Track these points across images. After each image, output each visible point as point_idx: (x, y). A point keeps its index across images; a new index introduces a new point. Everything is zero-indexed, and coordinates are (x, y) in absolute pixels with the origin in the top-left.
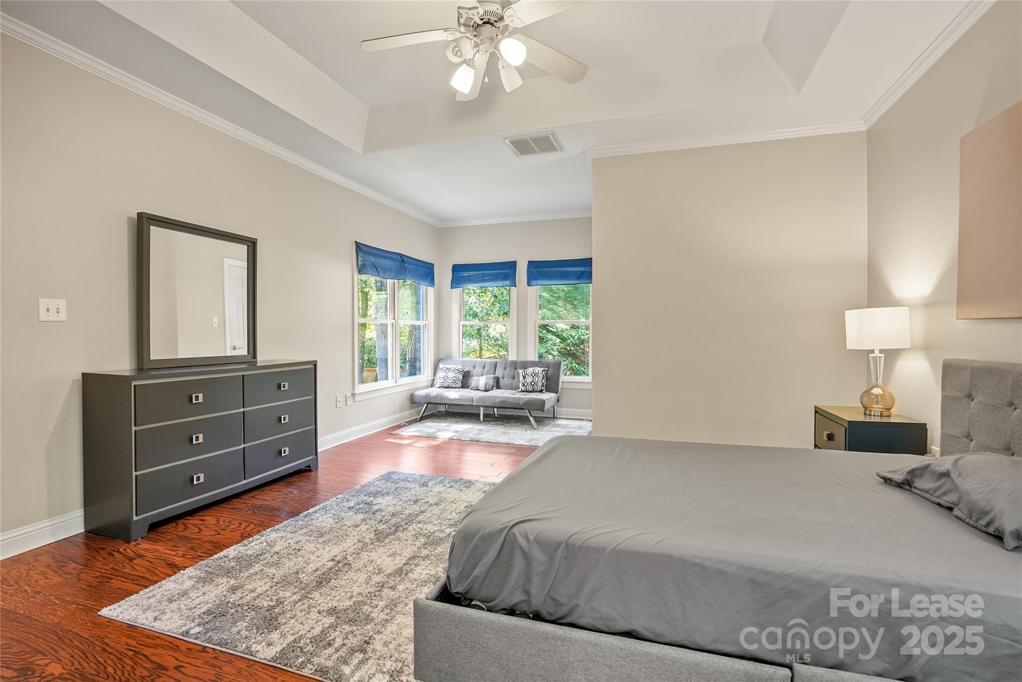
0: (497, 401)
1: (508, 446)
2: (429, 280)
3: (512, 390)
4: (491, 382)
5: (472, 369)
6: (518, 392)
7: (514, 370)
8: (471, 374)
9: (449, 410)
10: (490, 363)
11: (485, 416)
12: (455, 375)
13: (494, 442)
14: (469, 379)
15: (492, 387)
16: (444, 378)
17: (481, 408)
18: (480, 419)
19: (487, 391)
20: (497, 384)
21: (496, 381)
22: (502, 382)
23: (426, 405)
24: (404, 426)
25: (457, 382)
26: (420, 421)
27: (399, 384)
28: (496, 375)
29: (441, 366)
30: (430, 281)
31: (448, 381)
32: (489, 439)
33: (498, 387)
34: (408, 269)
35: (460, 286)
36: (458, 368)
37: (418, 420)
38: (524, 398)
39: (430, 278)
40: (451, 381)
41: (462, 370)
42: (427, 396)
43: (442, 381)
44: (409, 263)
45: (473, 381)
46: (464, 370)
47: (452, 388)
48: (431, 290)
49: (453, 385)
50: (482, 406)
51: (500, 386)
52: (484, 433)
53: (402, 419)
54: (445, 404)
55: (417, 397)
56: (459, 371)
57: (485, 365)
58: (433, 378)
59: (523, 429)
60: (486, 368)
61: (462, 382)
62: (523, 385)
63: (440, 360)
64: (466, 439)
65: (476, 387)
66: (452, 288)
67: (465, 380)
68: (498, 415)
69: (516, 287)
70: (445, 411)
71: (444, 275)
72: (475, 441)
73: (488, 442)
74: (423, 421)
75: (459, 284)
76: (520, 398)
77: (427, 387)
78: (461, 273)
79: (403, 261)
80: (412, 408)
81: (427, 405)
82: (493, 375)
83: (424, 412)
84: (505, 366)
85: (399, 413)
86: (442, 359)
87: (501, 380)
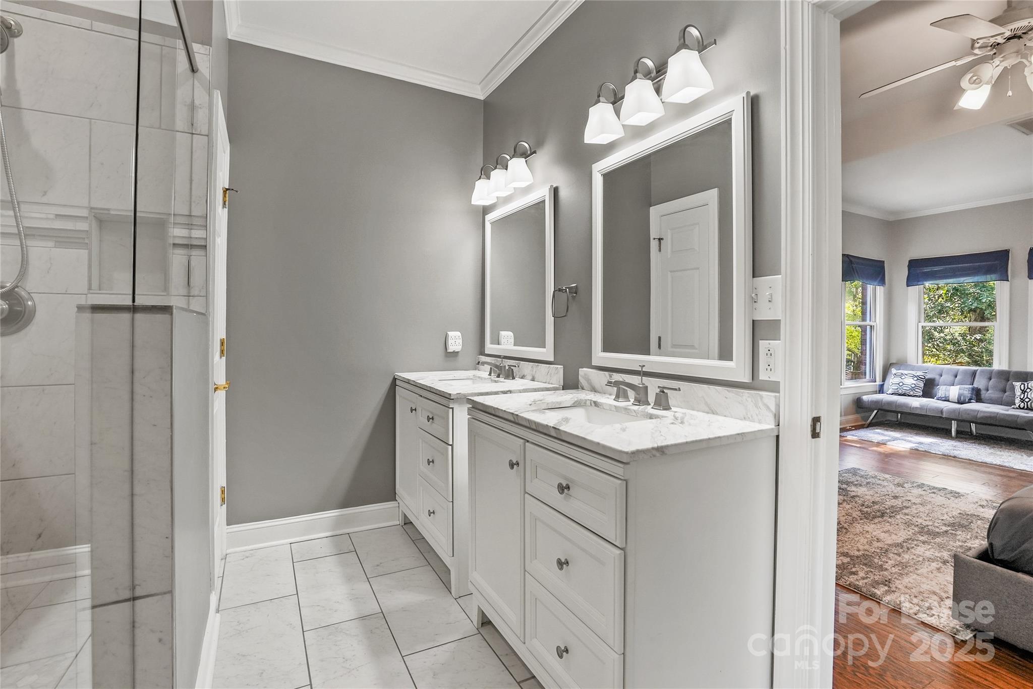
0: (979, 415)
1: (1001, 468)
2: (879, 279)
3: (1002, 405)
4: (967, 394)
5: (937, 377)
6: (1014, 408)
7: (1004, 382)
8: (937, 382)
9: (902, 421)
10: (965, 372)
11: (958, 432)
12: (915, 382)
13: (980, 461)
14: (933, 388)
15: (971, 399)
16: (898, 384)
17: (953, 422)
18: (951, 433)
19: (962, 404)
20: (977, 396)
21: (975, 392)
22: (984, 395)
23: (876, 411)
24: (850, 430)
25: (916, 390)
26: (868, 427)
27: (844, 387)
28: (975, 385)
29: (894, 371)
30: (880, 281)
31: (904, 388)
32: (970, 457)
33: (979, 399)
34: (856, 270)
35: (919, 283)
36: (918, 374)
37: (865, 426)
38: (1025, 417)
39: (881, 276)
40: (908, 389)
41: (923, 377)
42: (877, 402)
43: (896, 388)
44: (858, 263)
45: (941, 391)
46: (926, 377)
47: (909, 396)
48: (880, 290)
49: (912, 393)
50: (954, 420)
51: (981, 399)
52: (961, 449)
53: (847, 422)
54: (897, 412)
55: (866, 402)
56: (919, 378)
57: (957, 373)
58: (882, 383)
59: (1023, 454)
60: (958, 377)
61: (923, 391)
62: (1022, 400)
63: (891, 365)
64: (937, 453)
65: (945, 397)
66: (908, 286)
67: (929, 388)
68: (977, 433)
69: (1008, 281)
70: (897, 421)
71: (898, 273)
72: (950, 456)
73: (969, 460)
74: (870, 428)
75: (919, 281)
76: (1018, 416)
77: (875, 392)
78: (921, 268)
79: (851, 262)
80: (857, 412)
81: (878, 412)
82: (971, 386)
83: (873, 418)
84: (989, 376)
85: (844, 416)
86: (893, 363)
87: (983, 392)
